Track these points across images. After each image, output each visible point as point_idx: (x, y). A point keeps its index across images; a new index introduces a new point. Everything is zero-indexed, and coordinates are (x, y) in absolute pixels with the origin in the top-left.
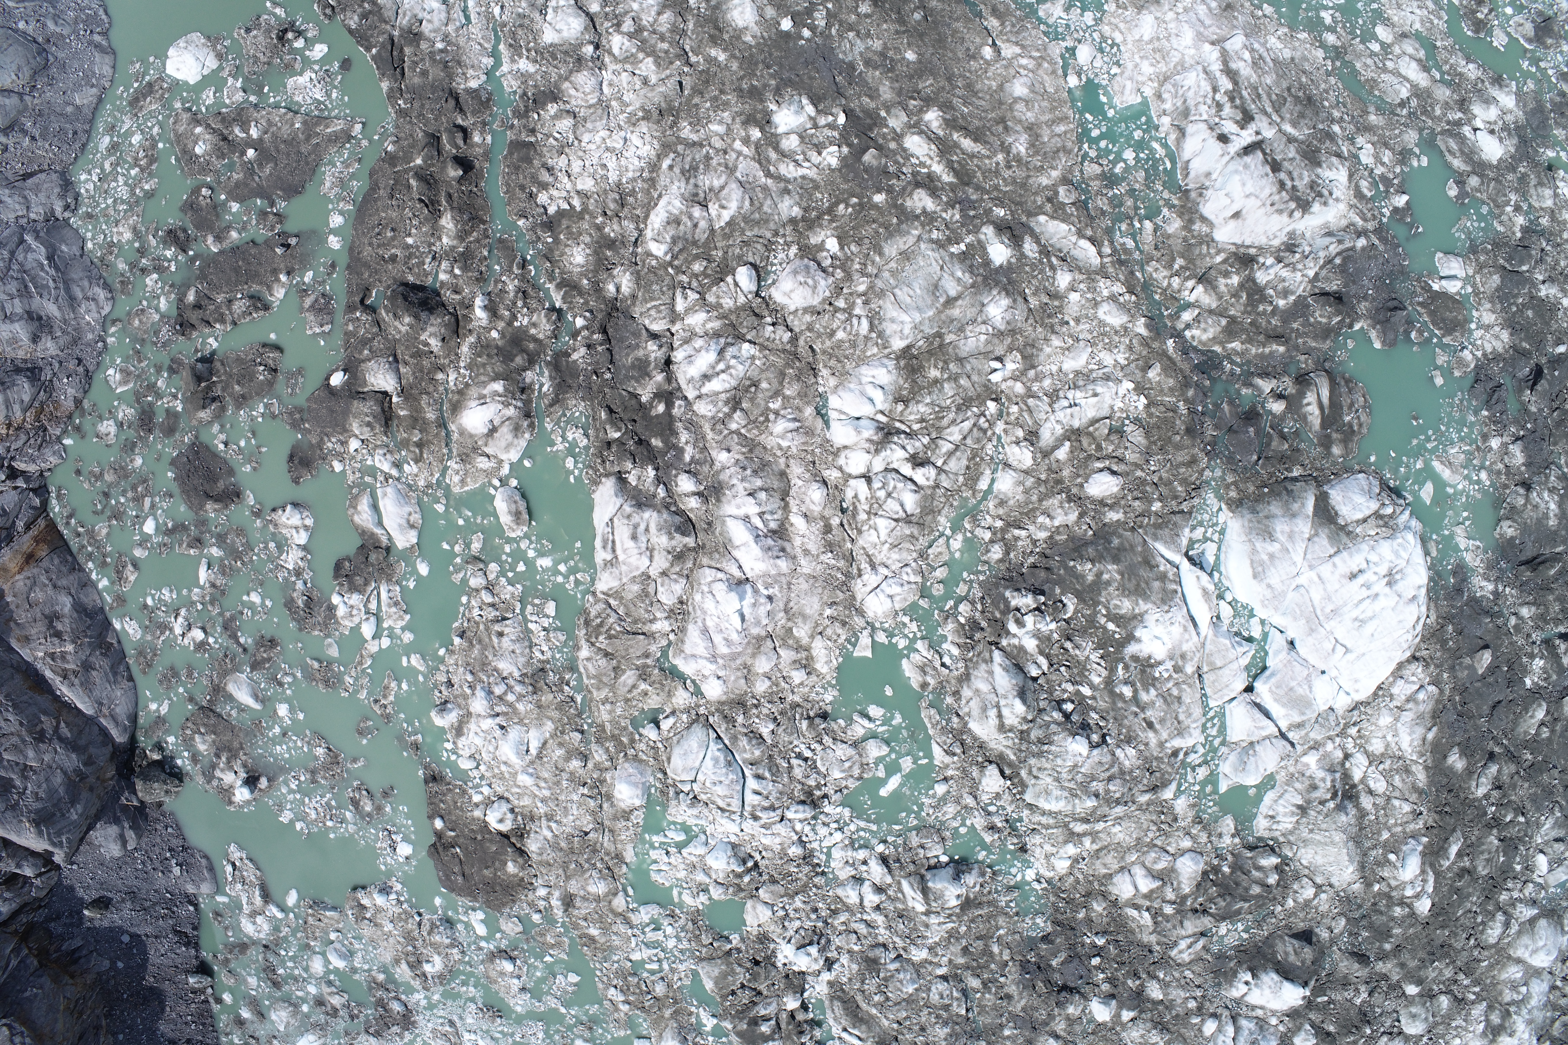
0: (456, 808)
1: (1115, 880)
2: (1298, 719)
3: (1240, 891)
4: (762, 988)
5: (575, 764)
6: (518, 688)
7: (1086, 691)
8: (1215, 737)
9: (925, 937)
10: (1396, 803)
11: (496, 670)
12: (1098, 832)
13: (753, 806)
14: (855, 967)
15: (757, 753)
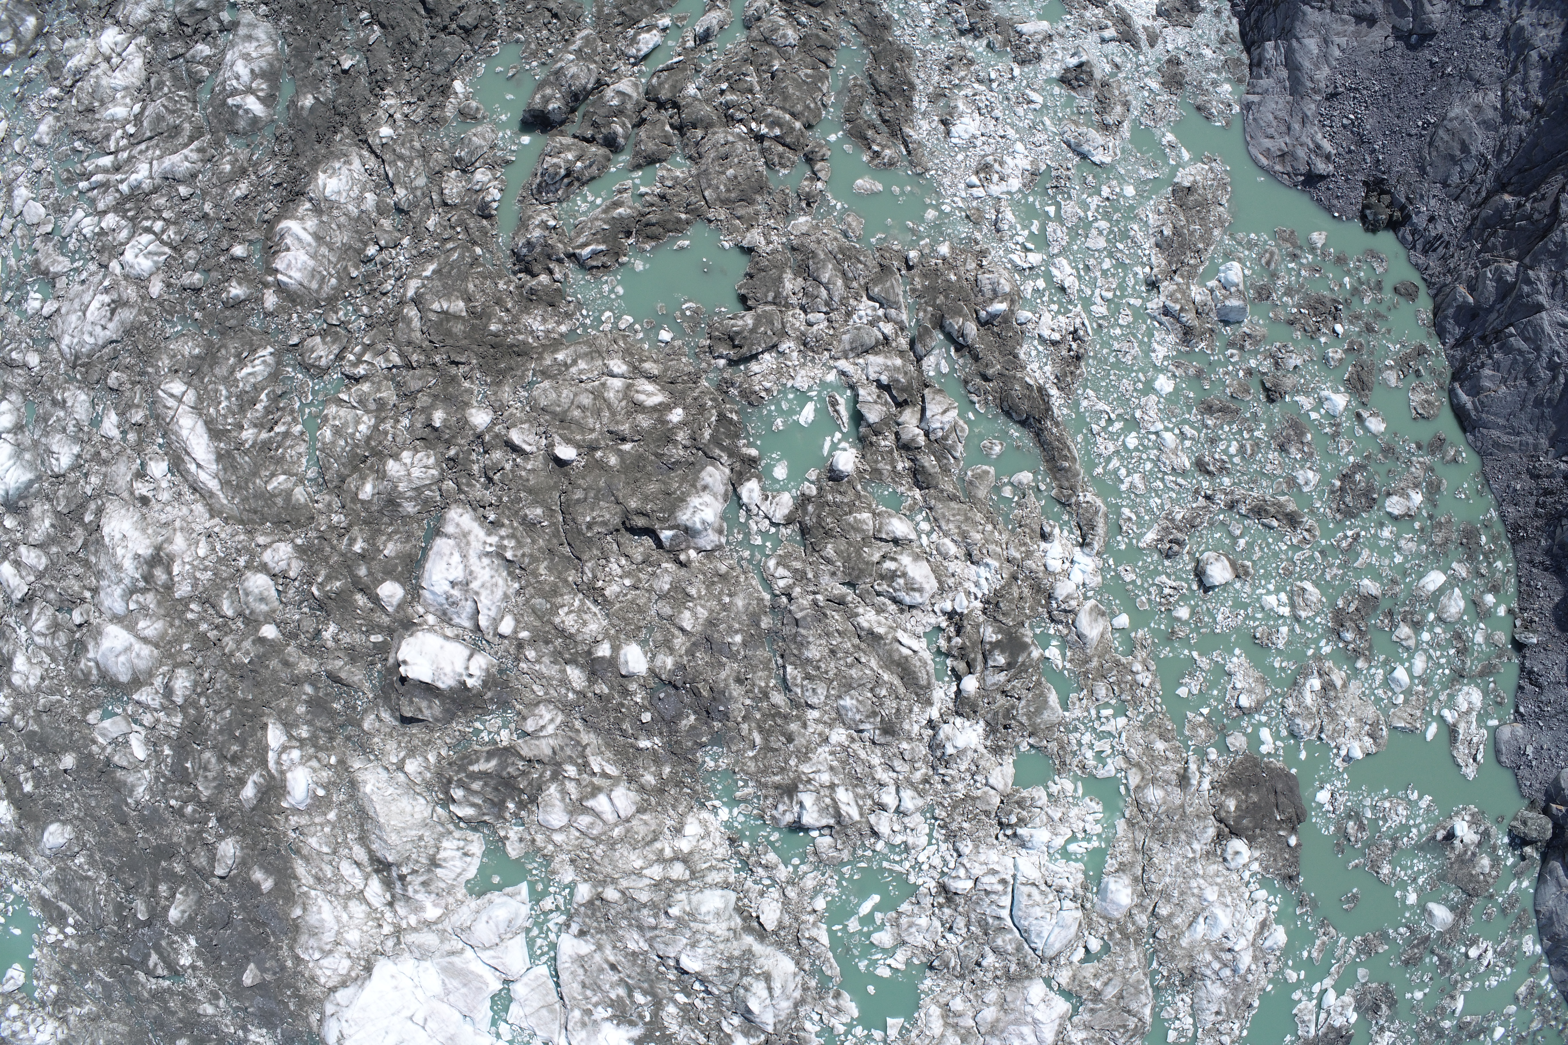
0: (1275, 856)
1: (634, 808)
2: (455, 959)
3: (492, 783)
4: (1001, 700)
5: (1164, 911)
6: (1208, 972)
7: (681, 998)
8: (538, 936)
9: (832, 753)
10: (325, 849)
11: (1226, 986)
12: (657, 860)
13: (1005, 893)
14: (906, 726)
15: (999, 942)
